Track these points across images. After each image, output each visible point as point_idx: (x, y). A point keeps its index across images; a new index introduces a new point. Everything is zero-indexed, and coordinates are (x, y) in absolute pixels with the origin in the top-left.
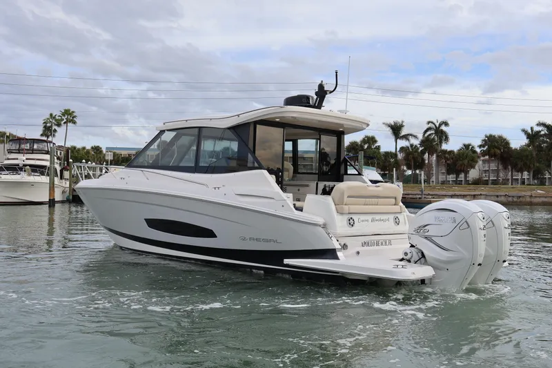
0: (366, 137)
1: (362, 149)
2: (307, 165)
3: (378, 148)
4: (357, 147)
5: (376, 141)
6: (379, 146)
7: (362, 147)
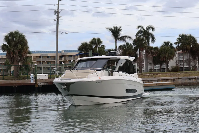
0: (94, 39)
1: (91, 48)
2: (50, 62)
3: (103, 47)
4: (87, 47)
5: (101, 42)
6: (104, 46)
7: (91, 46)
